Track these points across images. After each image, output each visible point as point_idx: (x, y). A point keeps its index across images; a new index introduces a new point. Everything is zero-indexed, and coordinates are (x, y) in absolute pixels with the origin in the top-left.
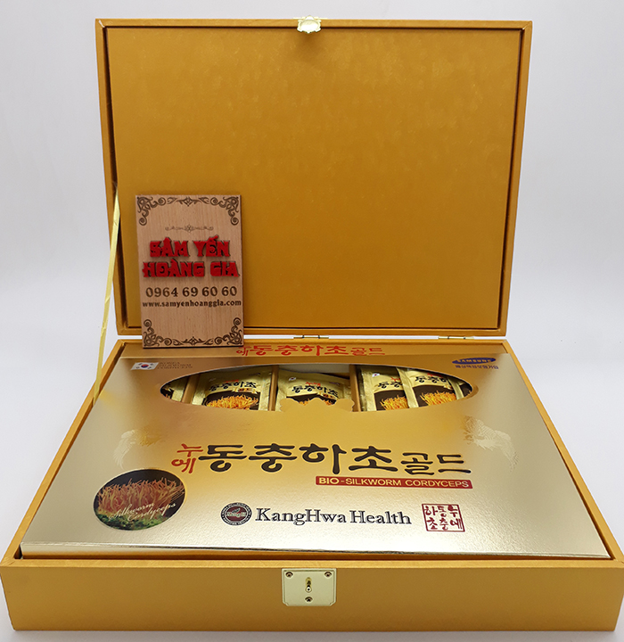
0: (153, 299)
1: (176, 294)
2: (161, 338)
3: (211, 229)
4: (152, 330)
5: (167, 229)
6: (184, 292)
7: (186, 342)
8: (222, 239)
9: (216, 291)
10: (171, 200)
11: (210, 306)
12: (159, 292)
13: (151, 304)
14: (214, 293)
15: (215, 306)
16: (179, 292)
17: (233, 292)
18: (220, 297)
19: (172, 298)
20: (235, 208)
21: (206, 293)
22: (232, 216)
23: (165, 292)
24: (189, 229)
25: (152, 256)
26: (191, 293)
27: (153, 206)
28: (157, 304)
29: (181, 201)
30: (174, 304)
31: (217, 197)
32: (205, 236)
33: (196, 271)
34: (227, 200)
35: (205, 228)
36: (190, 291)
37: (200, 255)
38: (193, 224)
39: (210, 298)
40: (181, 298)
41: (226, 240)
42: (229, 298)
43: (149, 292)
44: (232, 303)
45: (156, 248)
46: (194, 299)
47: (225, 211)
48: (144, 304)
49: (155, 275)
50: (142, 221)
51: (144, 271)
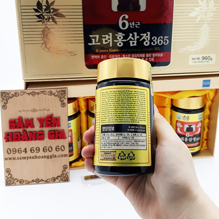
0: (11, 156)
1: (26, 152)
2: (17, 179)
3: (49, 110)
4: (11, 174)
5: (20, 111)
6: (31, 150)
7: (33, 181)
8: (55, 115)
9: (52, 149)
10: (22, 93)
11: (48, 158)
12: (15, 151)
13: (10, 159)
14: (51, 150)
15: (51, 158)
16: (28, 150)
17: (62, 148)
18: (54, 152)
19: (23, 155)
20: (64, 97)
21: (45, 150)
22: (62, 101)
23: (19, 151)
24: (34, 111)
25: (10, 128)
26: (35, 151)
27: (11, 98)
28: (14, 159)
29: (29, 94)
30: (24, 158)
31: (52, 90)
32: (44, 114)
33: (39, 136)
34: (59, 92)
35: (45, 110)
36: (35, 149)
37: (42, 126)
38: (37, 108)
39: (48, 154)
40: (29, 154)
41: (58, 116)
42: (60, 153)
43: (8, 151)
44: (62, 156)
45: (13, 124)
46: (38, 155)
47: (57, 99)
48: (6, 159)
49: (12, 140)
50: (4, 107)
51: (5, 138)
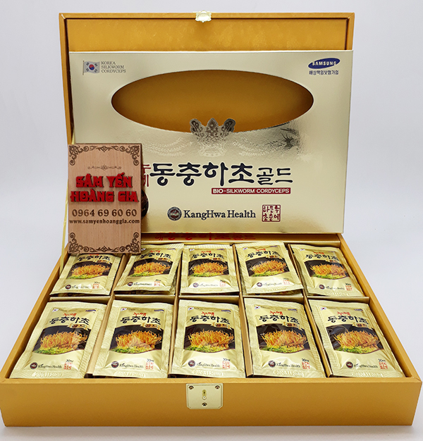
0: (77, 218)
1: (93, 215)
2: (81, 246)
3: (120, 168)
4: (75, 240)
5: (89, 168)
6: (99, 213)
7: (99, 249)
8: (127, 175)
9: (122, 213)
10: (92, 148)
11: (117, 223)
12: (81, 213)
13: (75, 222)
14: (120, 214)
15: (121, 223)
16: (96, 212)
17: (133, 213)
18: (124, 217)
19: (90, 217)
20: (137, 154)
21: (114, 214)
22: (135, 159)
23: (86, 213)
24: (104, 168)
25: (77, 186)
26: (104, 214)
27: (80, 152)
28: (80, 222)
29: (99, 149)
30: (91, 221)
31: (124, 146)
32: (115, 173)
33: (108, 197)
34: (131, 148)
35: (116, 167)
36: (103, 212)
37: (111, 186)
38: (107, 165)
39: (118, 218)
40: (97, 217)
41: (130, 175)
42: (131, 218)
43: (74, 213)
44: (133, 221)
45: (81, 181)
46: (106, 218)
47: (130, 155)
48: (71, 222)
49: (79, 200)
50: (72, 162)
51: (71, 197)
